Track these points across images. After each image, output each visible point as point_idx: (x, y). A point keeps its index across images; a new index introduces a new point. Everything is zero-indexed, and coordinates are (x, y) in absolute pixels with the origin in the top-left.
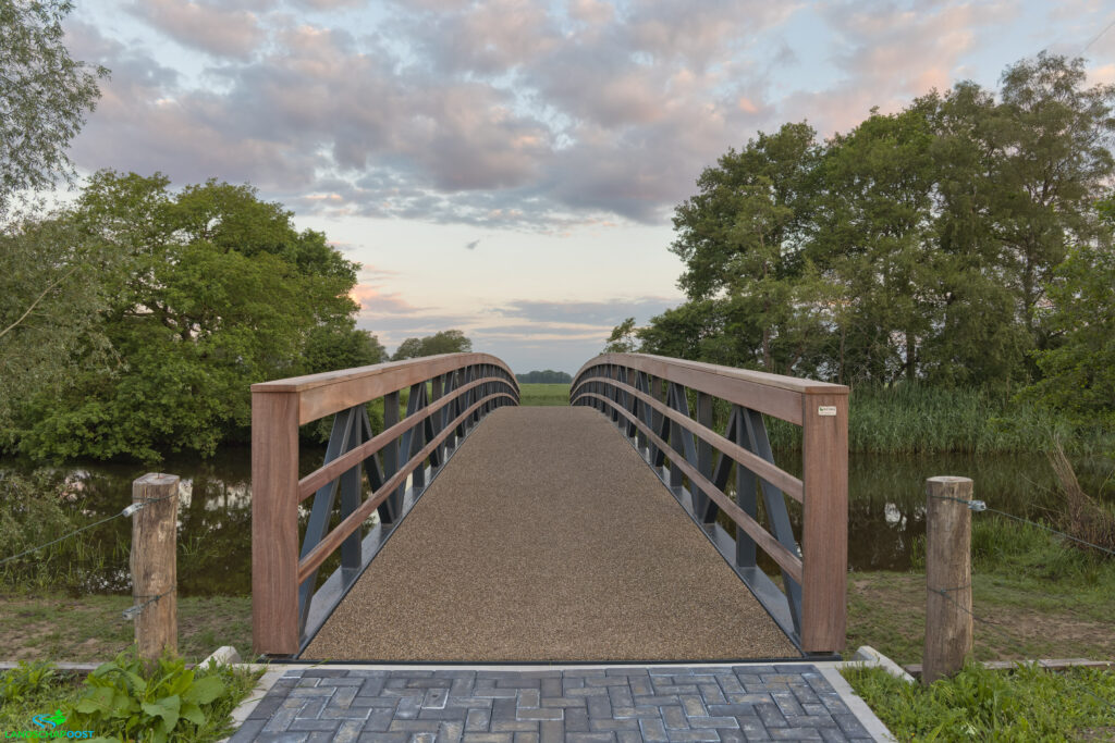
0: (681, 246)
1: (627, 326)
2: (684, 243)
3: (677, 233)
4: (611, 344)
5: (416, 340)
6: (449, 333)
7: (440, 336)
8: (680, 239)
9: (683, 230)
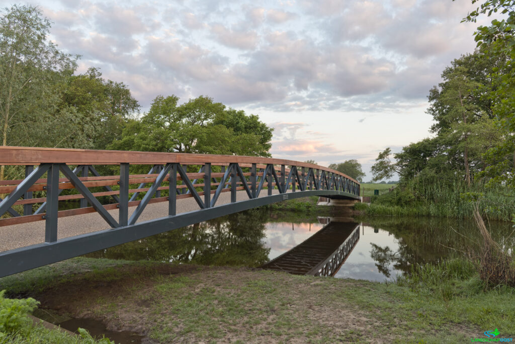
0: (433, 110)
1: (387, 152)
2: (434, 108)
3: (430, 103)
4: (378, 162)
5: (335, 165)
6: (350, 161)
7: (346, 163)
8: (431, 107)
9: (433, 102)
